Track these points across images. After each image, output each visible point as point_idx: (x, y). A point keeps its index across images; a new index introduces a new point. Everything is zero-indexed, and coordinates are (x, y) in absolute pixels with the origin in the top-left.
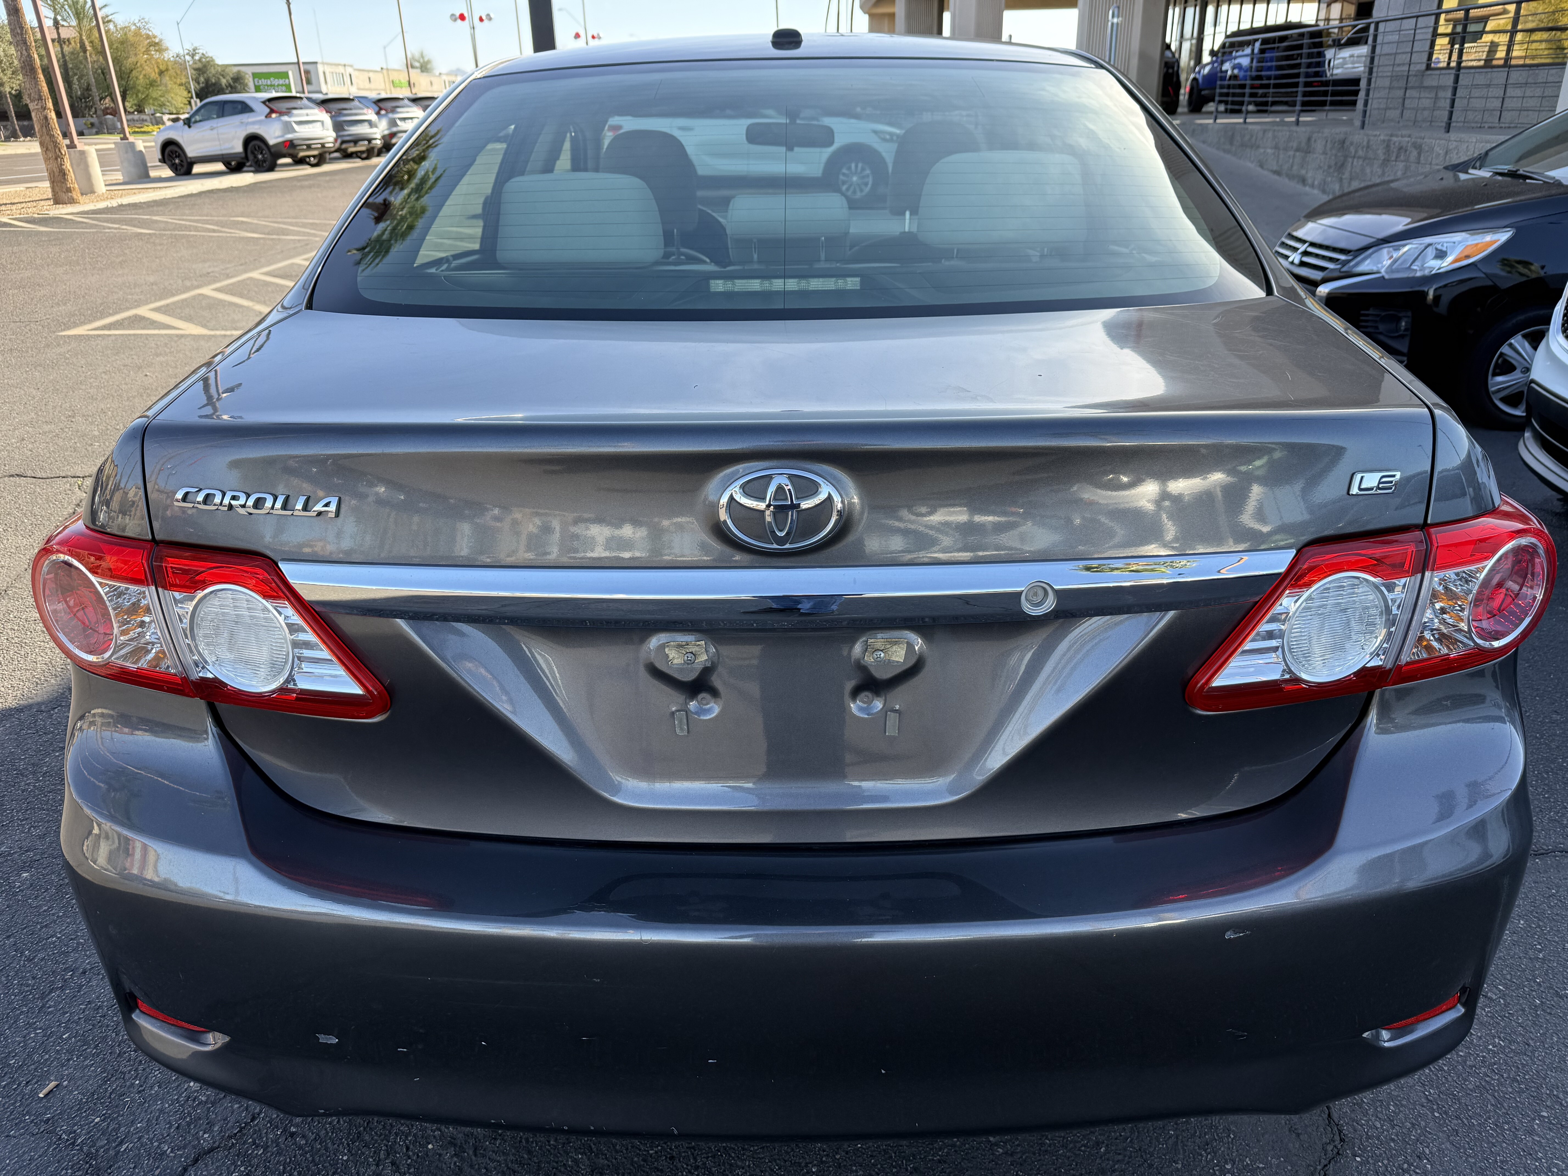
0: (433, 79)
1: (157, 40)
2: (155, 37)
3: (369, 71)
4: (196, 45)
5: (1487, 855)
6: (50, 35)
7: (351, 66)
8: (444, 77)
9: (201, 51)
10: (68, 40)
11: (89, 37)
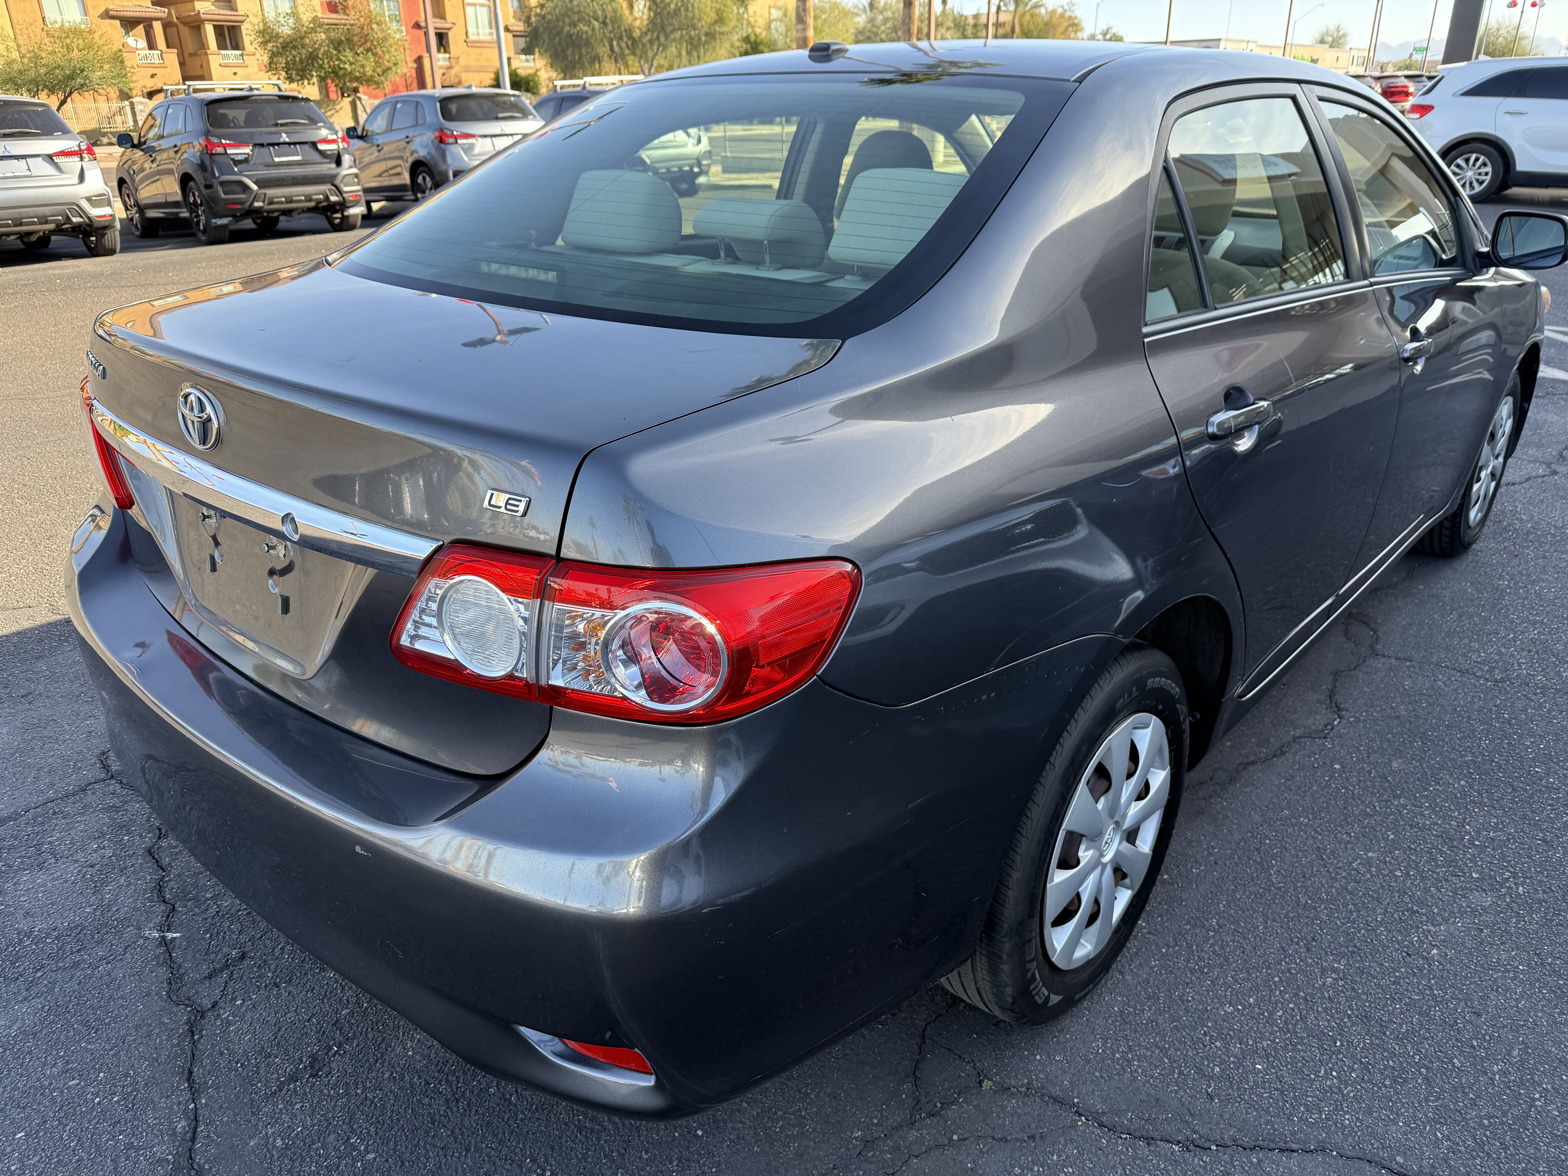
0: (1341, 54)
1: (1076, 21)
2: (1076, 18)
3: (1271, 47)
4: (1111, 25)
5: (679, 900)
6: (992, 19)
7: (1255, 42)
8: (1353, 52)
9: (1113, 31)
10: (1004, 24)
11: (1021, 19)
